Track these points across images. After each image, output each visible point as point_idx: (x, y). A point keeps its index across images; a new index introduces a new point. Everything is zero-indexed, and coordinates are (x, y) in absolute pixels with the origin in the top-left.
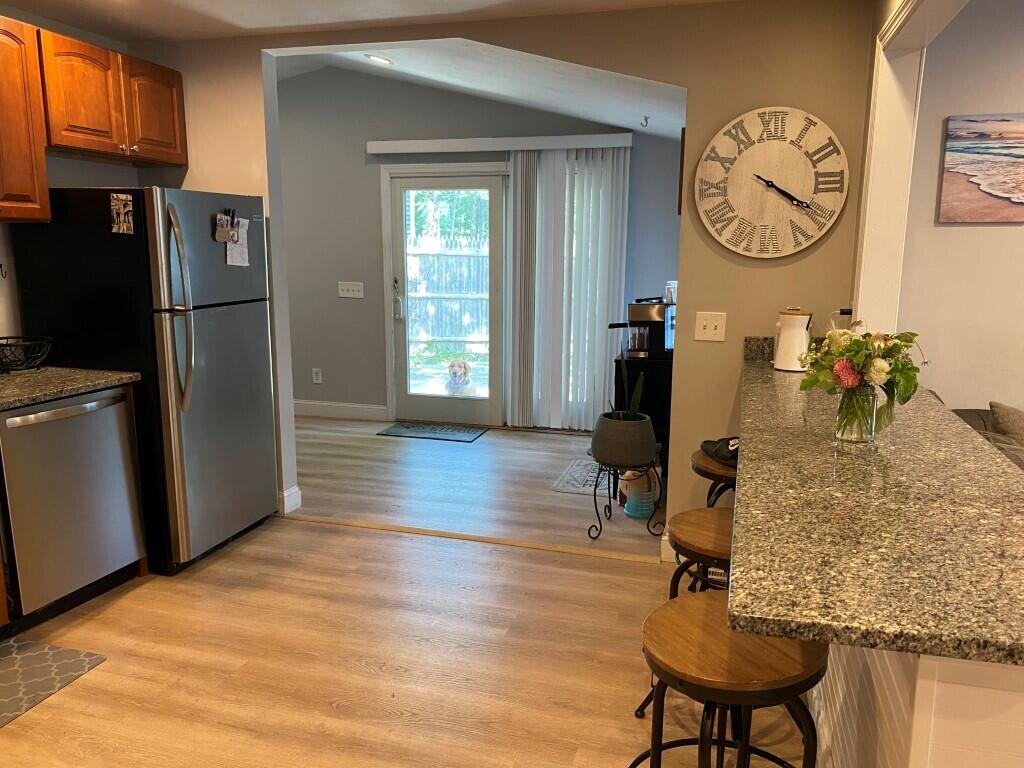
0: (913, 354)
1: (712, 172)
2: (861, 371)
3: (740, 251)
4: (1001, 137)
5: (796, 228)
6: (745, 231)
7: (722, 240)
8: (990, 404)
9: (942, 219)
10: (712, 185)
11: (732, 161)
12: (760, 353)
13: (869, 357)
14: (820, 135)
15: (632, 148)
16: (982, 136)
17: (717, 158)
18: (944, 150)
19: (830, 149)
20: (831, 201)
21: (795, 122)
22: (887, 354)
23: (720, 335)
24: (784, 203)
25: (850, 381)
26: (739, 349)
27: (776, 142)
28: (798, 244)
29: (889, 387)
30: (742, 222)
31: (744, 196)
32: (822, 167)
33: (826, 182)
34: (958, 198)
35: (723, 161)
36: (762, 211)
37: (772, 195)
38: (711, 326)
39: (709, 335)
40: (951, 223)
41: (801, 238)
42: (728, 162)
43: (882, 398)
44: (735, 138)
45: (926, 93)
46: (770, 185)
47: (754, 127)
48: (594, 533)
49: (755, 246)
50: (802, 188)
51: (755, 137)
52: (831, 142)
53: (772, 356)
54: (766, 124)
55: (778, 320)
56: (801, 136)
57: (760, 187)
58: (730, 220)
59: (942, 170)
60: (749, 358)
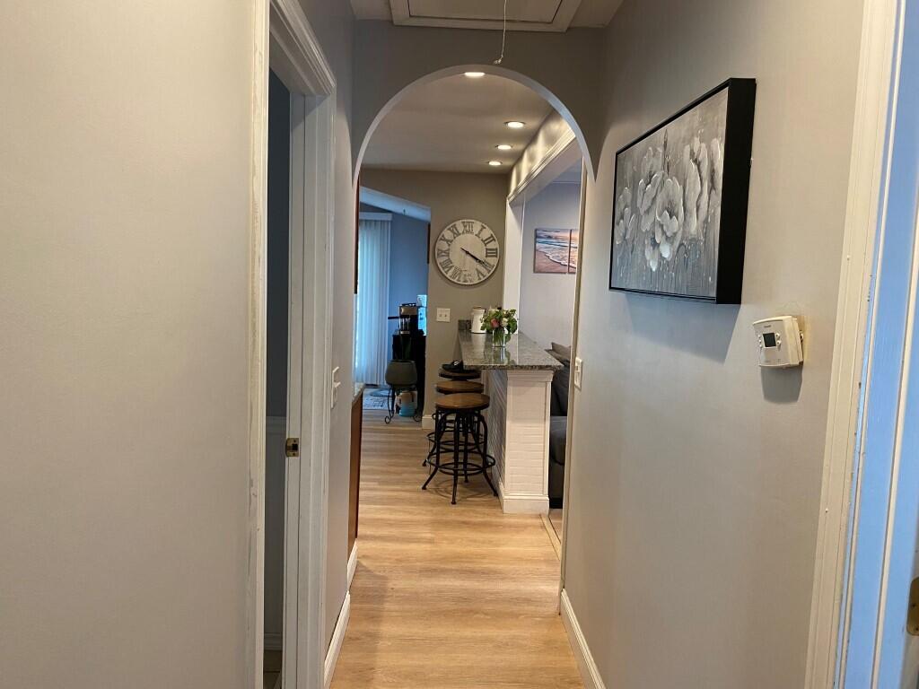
0: (515, 317)
1: (443, 245)
2: (499, 321)
3: (455, 281)
4: (556, 238)
5: (479, 272)
6: (458, 272)
7: (447, 276)
8: (553, 344)
9: (536, 270)
10: (442, 251)
11: (451, 241)
12: (465, 326)
13: (501, 317)
14: (487, 233)
15: (392, 222)
16: (550, 237)
17: (445, 240)
18: (536, 242)
19: (491, 239)
20: (493, 261)
21: (477, 226)
22: (508, 316)
23: (448, 319)
24: (474, 261)
25: (496, 325)
26: (456, 327)
27: (469, 235)
28: (480, 279)
29: (508, 327)
30: (456, 268)
31: (457, 258)
32: (489, 246)
33: (490, 253)
34: (542, 262)
35: (447, 241)
36: (464, 264)
37: (469, 258)
38: (444, 315)
39: (443, 319)
40: (540, 272)
41: (481, 277)
42: (449, 242)
43: (506, 332)
44: (452, 231)
45: (526, 223)
46: (467, 253)
47: (461, 229)
48: (387, 420)
49: (462, 280)
50: (481, 255)
51: (461, 232)
52: (492, 236)
53: (470, 328)
54: (465, 227)
55: (472, 311)
56: (479, 233)
57: (464, 254)
58: (451, 267)
59: (535, 250)
60: (460, 330)
